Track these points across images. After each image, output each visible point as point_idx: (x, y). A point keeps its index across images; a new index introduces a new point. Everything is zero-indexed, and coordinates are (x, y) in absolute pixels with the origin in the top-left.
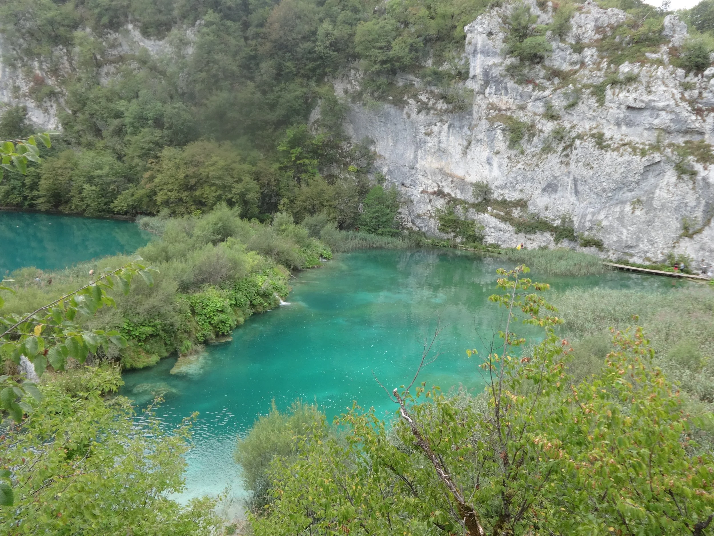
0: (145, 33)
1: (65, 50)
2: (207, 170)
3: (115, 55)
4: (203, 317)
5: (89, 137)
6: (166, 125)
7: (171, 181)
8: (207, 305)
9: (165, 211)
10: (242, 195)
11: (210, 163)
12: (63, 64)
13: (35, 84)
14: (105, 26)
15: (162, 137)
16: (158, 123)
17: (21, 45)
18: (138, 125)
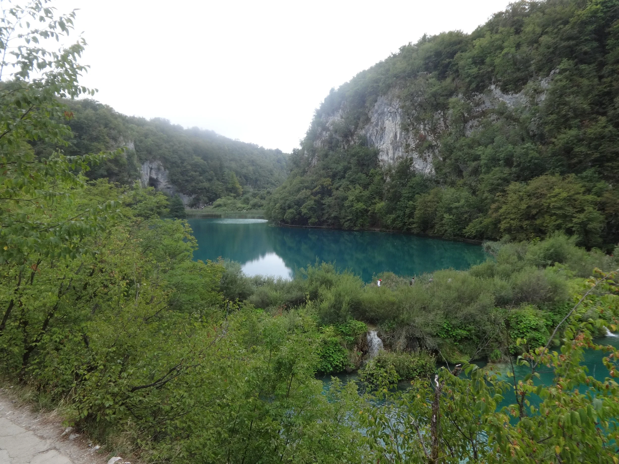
0: (505, 90)
1: (442, 114)
2: (548, 201)
3: (478, 111)
4: (516, 332)
5: (453, 177)
6: (515, 164)
7: (514, 211)
8: (521, 322)
9: (507, 237)
10: (583, 225)
11: (552, 194)
12: (440, 124)
13: (420, 141)
14: (473, 90)
15: (510, 174)
16: (508, 162)
17: (413, 115)
18: (491, 165)
